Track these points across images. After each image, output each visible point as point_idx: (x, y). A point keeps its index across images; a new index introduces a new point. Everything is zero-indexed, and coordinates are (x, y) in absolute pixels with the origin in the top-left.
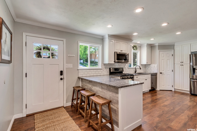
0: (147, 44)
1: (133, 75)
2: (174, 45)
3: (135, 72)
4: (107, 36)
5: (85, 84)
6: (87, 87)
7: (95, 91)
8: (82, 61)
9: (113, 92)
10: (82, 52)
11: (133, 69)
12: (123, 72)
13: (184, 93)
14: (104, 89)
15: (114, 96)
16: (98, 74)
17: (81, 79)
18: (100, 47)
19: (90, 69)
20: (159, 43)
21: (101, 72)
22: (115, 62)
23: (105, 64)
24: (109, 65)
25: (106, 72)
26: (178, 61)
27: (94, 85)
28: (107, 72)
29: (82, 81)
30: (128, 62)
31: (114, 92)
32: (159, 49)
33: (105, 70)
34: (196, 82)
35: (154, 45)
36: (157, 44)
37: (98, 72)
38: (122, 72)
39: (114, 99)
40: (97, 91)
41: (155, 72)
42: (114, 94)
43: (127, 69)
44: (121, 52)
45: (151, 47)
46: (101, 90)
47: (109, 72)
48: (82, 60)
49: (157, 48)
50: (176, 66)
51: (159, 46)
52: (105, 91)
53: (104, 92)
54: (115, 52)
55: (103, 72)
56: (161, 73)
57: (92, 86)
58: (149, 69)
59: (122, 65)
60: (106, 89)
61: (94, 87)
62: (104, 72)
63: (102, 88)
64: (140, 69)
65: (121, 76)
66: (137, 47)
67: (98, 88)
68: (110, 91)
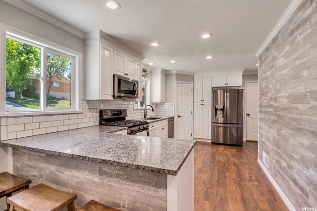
0: (162, 69)
1: (148, 123)
2: (193, 76)
3: (145, 117)
4: (97, 35)
5: (31, 163)
6: (36, 173)
7: (74, 183)
8: (12, 94)
9: (144, 183)
10: (14, 73)
11: (141, 111)
12: (127, 118)
13: (204, 142)
14: (111, 176)
15: (148, 195)
16: (71, 127)
17: (10, 150)
18: (77, 57)
19: (46, 115)
20: (177, 71)
21: (79, 121)
22: (114, 96)
23: (89, 102)
24: (98, 102)
25: (91, 120)
26: (198, 99)
27: (68, 166)
28: (93, 119)
29: (14, 154)
30: (138, 98)
31: (149, 184)
32: (176, 80)
33: (90, 115)
34: (222, 128)
35: (170, 72)
36: (174, 72)
37: (71, 122)
38: (124, 118)
39: (148, 205)
40: (81, 183)
41: (171, 115)
42: (150, 191)
43: (133, 112)
44: (125, 76)
45: (166, 74)
46: (97, 180)
47: (98, 119)
48: (12, 91)
49: (174, 77)
50: (196, 105)
51: (177, 74)
52: (114, 183)
53: (110, 185)
54: (114, 75)
55: (84, 120)
56: (179, 116)
57: (59, 168)
58: (162, 110)
59: (125, 103)
60: (118, 176)
61: (67, 173)
62: (87, 120)
63: (101, 173)
64: (153, 111)
65: (129, 127)
66: (148, 72)
67: (86, 173)
68: (133, 181)
